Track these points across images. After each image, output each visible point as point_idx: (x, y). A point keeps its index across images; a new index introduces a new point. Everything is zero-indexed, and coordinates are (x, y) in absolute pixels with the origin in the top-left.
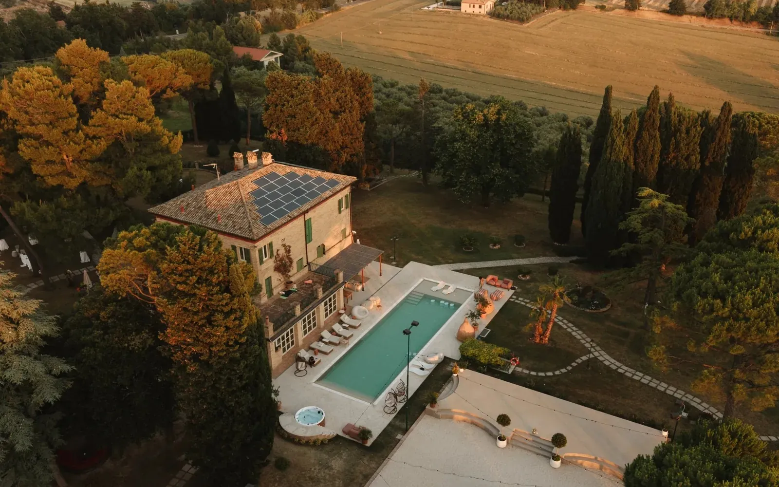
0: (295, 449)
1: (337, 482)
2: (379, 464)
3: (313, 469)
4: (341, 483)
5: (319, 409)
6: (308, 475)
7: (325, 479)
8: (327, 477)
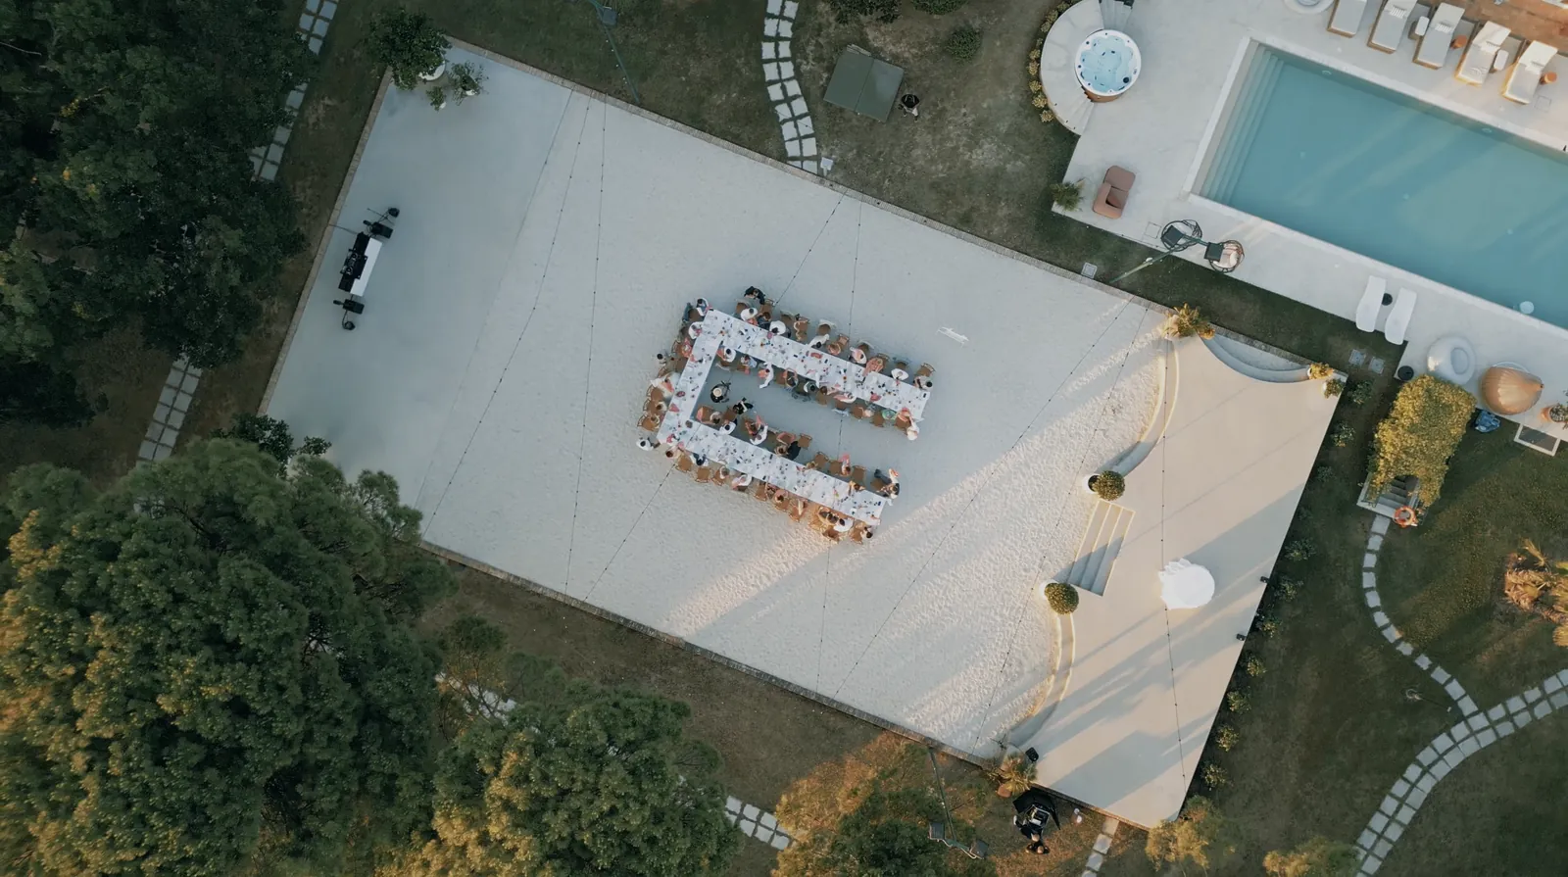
0: (1012, 60)
1: (940, 167)
2: (1001, 241)
3: (964, 110)
4: (941, 175)
5: (1134, 78)
6: (948, 106)
7: (943, 140)
8: (949, 145)
